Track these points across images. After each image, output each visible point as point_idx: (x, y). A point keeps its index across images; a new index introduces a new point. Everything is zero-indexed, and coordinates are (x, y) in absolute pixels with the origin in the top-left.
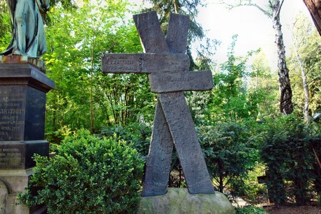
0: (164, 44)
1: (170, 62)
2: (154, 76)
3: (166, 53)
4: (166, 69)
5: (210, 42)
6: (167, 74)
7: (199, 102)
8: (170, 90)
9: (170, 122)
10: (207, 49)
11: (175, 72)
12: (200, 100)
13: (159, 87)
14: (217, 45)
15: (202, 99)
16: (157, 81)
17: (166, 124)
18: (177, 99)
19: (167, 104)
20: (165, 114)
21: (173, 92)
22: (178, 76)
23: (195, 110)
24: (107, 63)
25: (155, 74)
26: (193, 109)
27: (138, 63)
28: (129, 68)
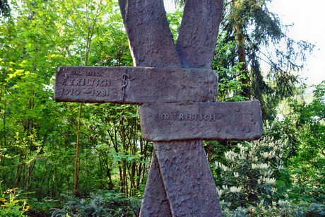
0: (170, 52)
1: (178, 84)
2: (149, 110)
3: (173, 67)
4: (171, 97)
5: (294, 46)
6: (173, 106)
7: (266, 155)
8: (176, 137)
9: (174, 198)
10: (288, 57)
11: (188, 103)
12: (267, 149)
13: (156, 130)
14: (307, 52)
15: (272, 148)
16: (152, 119)
17: (166, 201)
18: (189, 154)
19: (170, 163)
20: (165, 183)
21: (183, 140)
22: (194, 110)
23: (258, 170)
24: (64, 84)
25: (149, 105)
26: (254, 166)
27: (120, 85)
28: (103, 93)
